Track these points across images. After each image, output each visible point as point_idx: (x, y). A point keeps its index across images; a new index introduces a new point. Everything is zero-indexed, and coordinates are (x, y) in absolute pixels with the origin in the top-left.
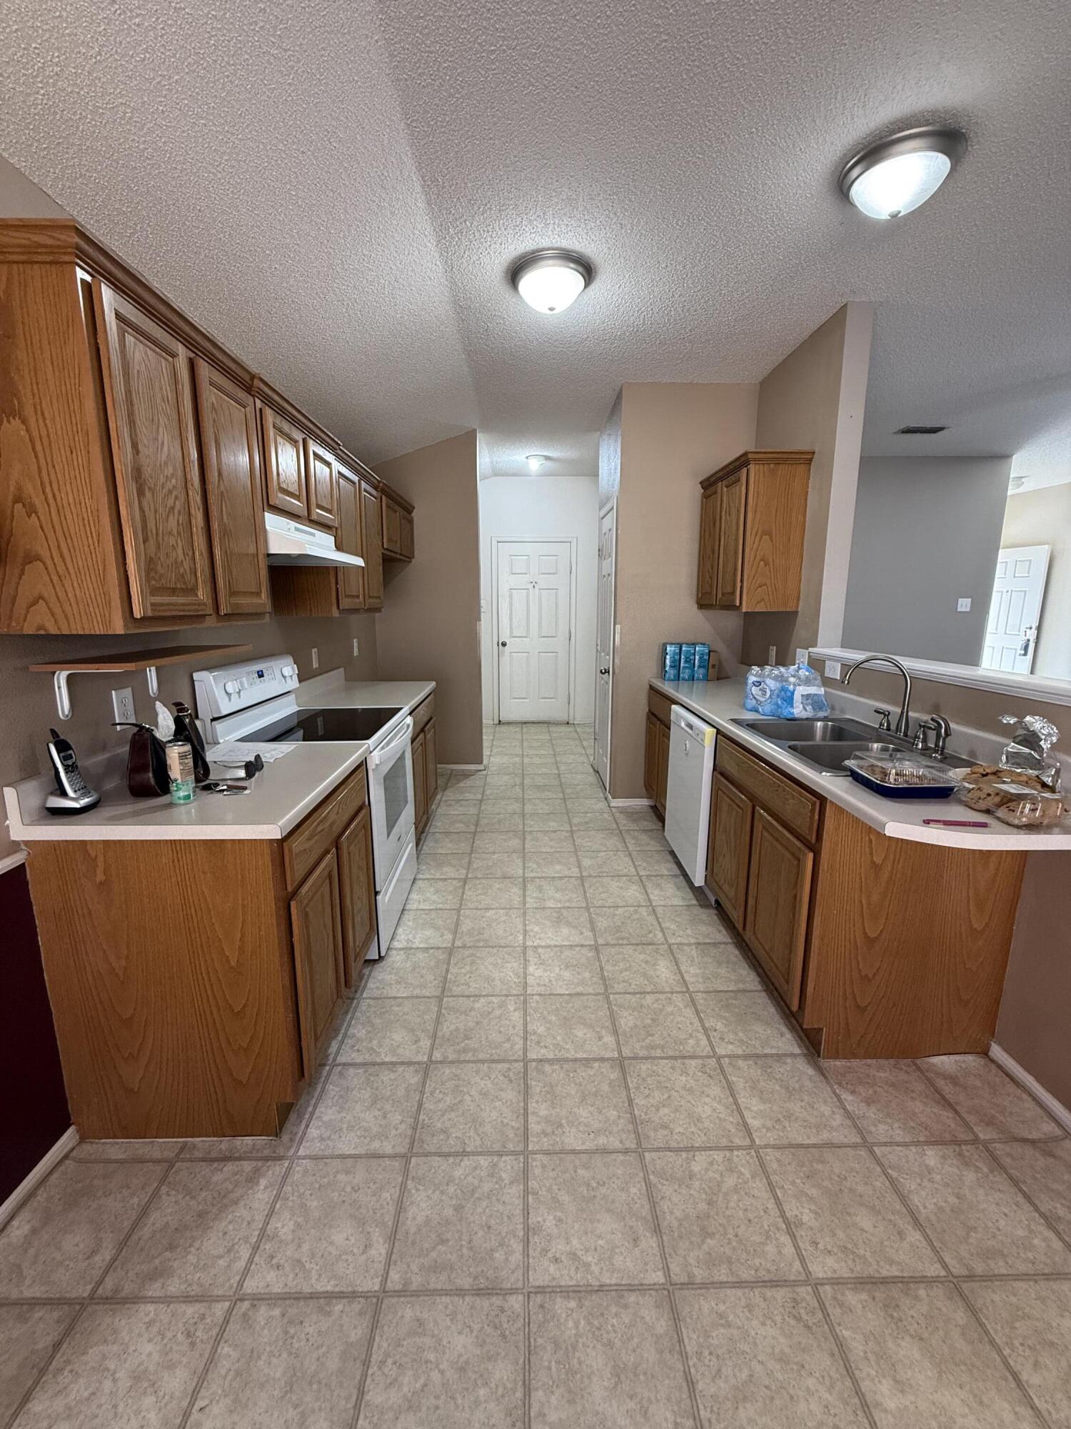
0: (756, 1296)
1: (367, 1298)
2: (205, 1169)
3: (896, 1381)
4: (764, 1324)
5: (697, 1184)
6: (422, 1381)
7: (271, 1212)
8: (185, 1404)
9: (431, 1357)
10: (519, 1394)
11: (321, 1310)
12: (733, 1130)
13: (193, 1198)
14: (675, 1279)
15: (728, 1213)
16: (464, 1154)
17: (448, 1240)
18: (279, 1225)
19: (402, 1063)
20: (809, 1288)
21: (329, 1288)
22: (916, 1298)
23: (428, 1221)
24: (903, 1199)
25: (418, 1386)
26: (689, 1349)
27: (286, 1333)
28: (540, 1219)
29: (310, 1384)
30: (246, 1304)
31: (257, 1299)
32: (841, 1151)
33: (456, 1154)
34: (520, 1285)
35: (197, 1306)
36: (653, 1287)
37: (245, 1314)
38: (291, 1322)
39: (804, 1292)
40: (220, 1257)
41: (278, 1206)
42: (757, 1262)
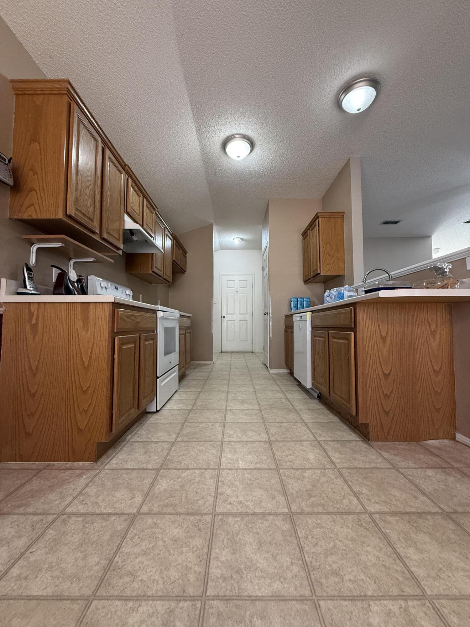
0: (338, 518)
1: (128, 515)
2: (57, 472)
3: (416, 548)
4: (342, 527)
5: (306, 480)
6: (153, 544)
7: (87, 486)
8: (22, 550)
9: (160, 536)
10: (205, 550)
11: (103, 519)
12: (326, 463)
13: (48, 481)
14: (293, 511)
15: (323, 489)
16: (188, 469)
17: (175, 496)
18: (89, 490)
19: (161, 442)
20: (367, 515)
21: (110, 511)
22: (427, 520)
23: (165, 490)
24: (416, 486)
25: (150, 546)
26: (300, 535)
27: (84, 526)
28: (224, 490)
29: (93, 544)
30: (65, 516)
31: (71, 515)
32: (382, 470)
33: (184, 469)
34: (211, 512)
35: (40, 516)
36: (283, 514)
37: (63, 520)
38: (87, 523)
39: (365, 517)
40: (55, 500)
41: (90, 484)
42: (338, 506)
